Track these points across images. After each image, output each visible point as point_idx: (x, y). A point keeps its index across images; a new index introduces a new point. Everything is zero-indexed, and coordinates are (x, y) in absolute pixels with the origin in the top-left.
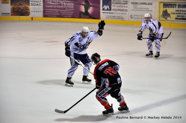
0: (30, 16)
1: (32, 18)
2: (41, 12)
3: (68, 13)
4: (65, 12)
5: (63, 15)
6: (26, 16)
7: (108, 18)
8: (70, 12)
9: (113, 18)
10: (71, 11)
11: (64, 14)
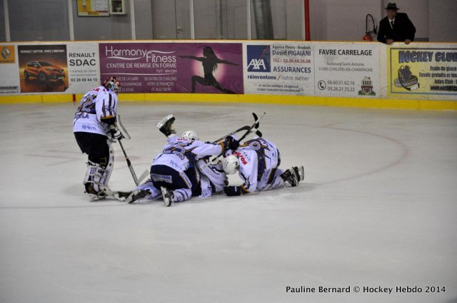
0: (69, 91)
1: (74, 96)
2: (96, 80)
3: (163, 81)
4: (155, 79)
5: (151, 87)
6: (59, 93)
7: (264, 90)
8: (168, 79)
9: (276, 90)
10: (170, 76)
11: (153, 84)
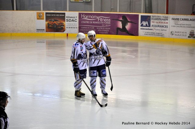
0: (65, 32)
1: (67, 34)
2: (77, 28)
3: (105, 29)
4: (101, 28)
5: (99, 31)
6: (61, 33)
7: (147, 34)
8: (107, 28)
9: (152, 35)
10: (108, 27)
